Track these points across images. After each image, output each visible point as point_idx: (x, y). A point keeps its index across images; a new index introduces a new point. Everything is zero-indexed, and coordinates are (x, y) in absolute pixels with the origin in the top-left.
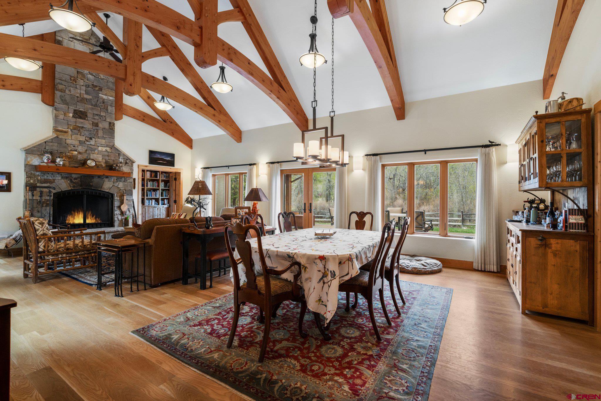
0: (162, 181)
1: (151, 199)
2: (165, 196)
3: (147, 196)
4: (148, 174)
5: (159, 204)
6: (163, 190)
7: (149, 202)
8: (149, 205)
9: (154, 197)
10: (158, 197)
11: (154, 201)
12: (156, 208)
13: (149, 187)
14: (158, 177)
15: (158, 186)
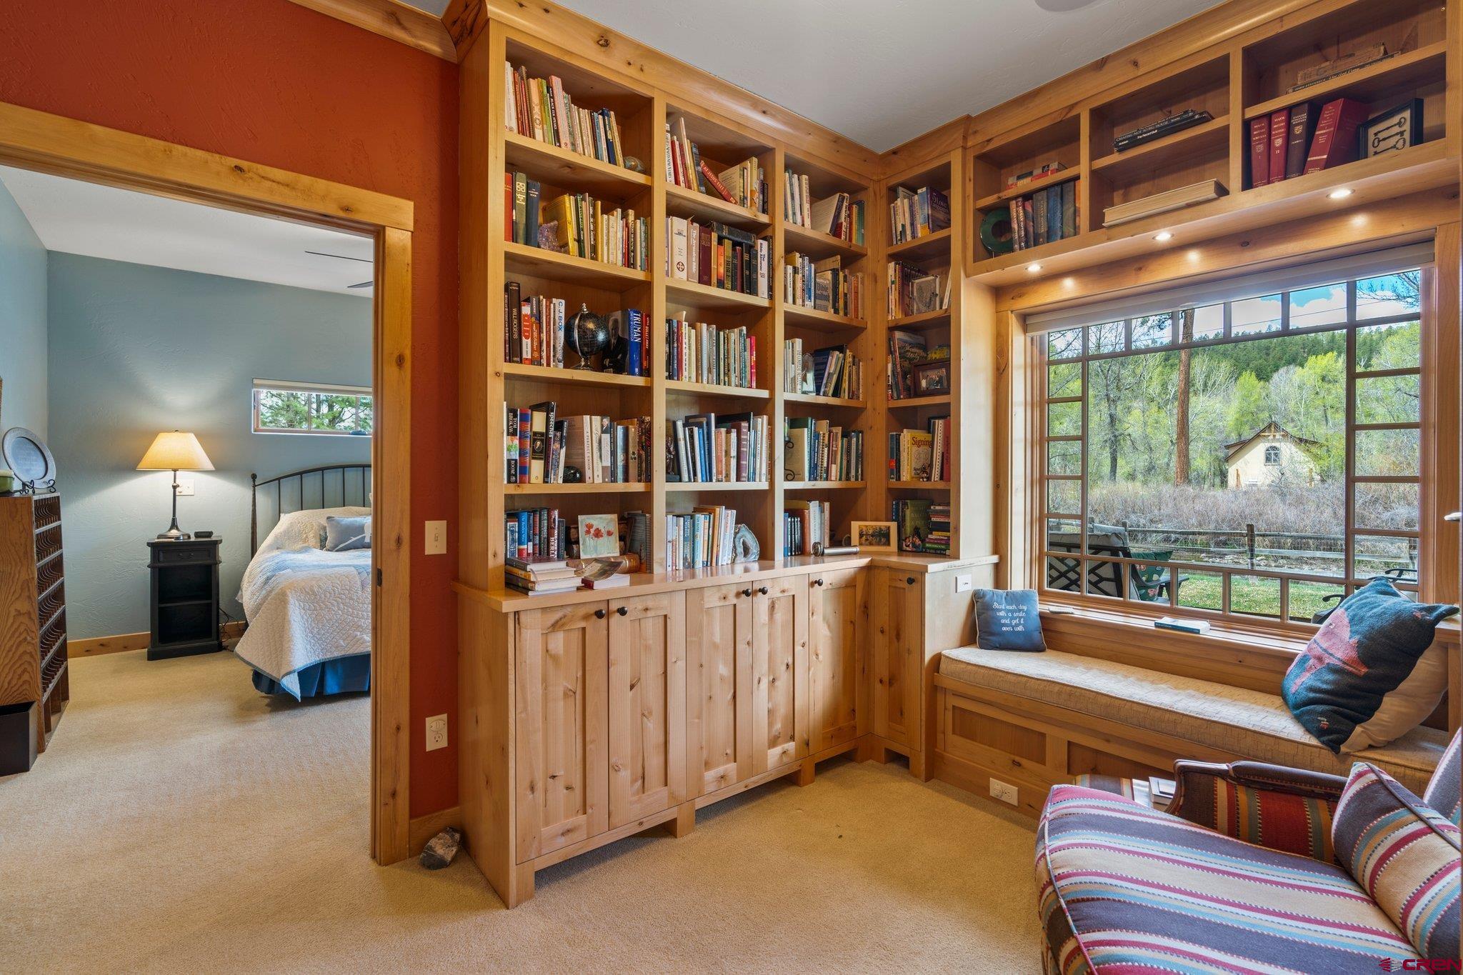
0: (795, 326)
1: (707, 502)
2: (813, 477)
3: (673, 471)
4: (680, 243)
5: (766, 555)
6: (798, 414)
7: (691, 539)
8: (690, 564)
9: (733, 485)
10: (763, 485)
11: (727, 517)
12: (762, 602)
13: (688, 382)
14: (763, 284)
15: (763, 375)
